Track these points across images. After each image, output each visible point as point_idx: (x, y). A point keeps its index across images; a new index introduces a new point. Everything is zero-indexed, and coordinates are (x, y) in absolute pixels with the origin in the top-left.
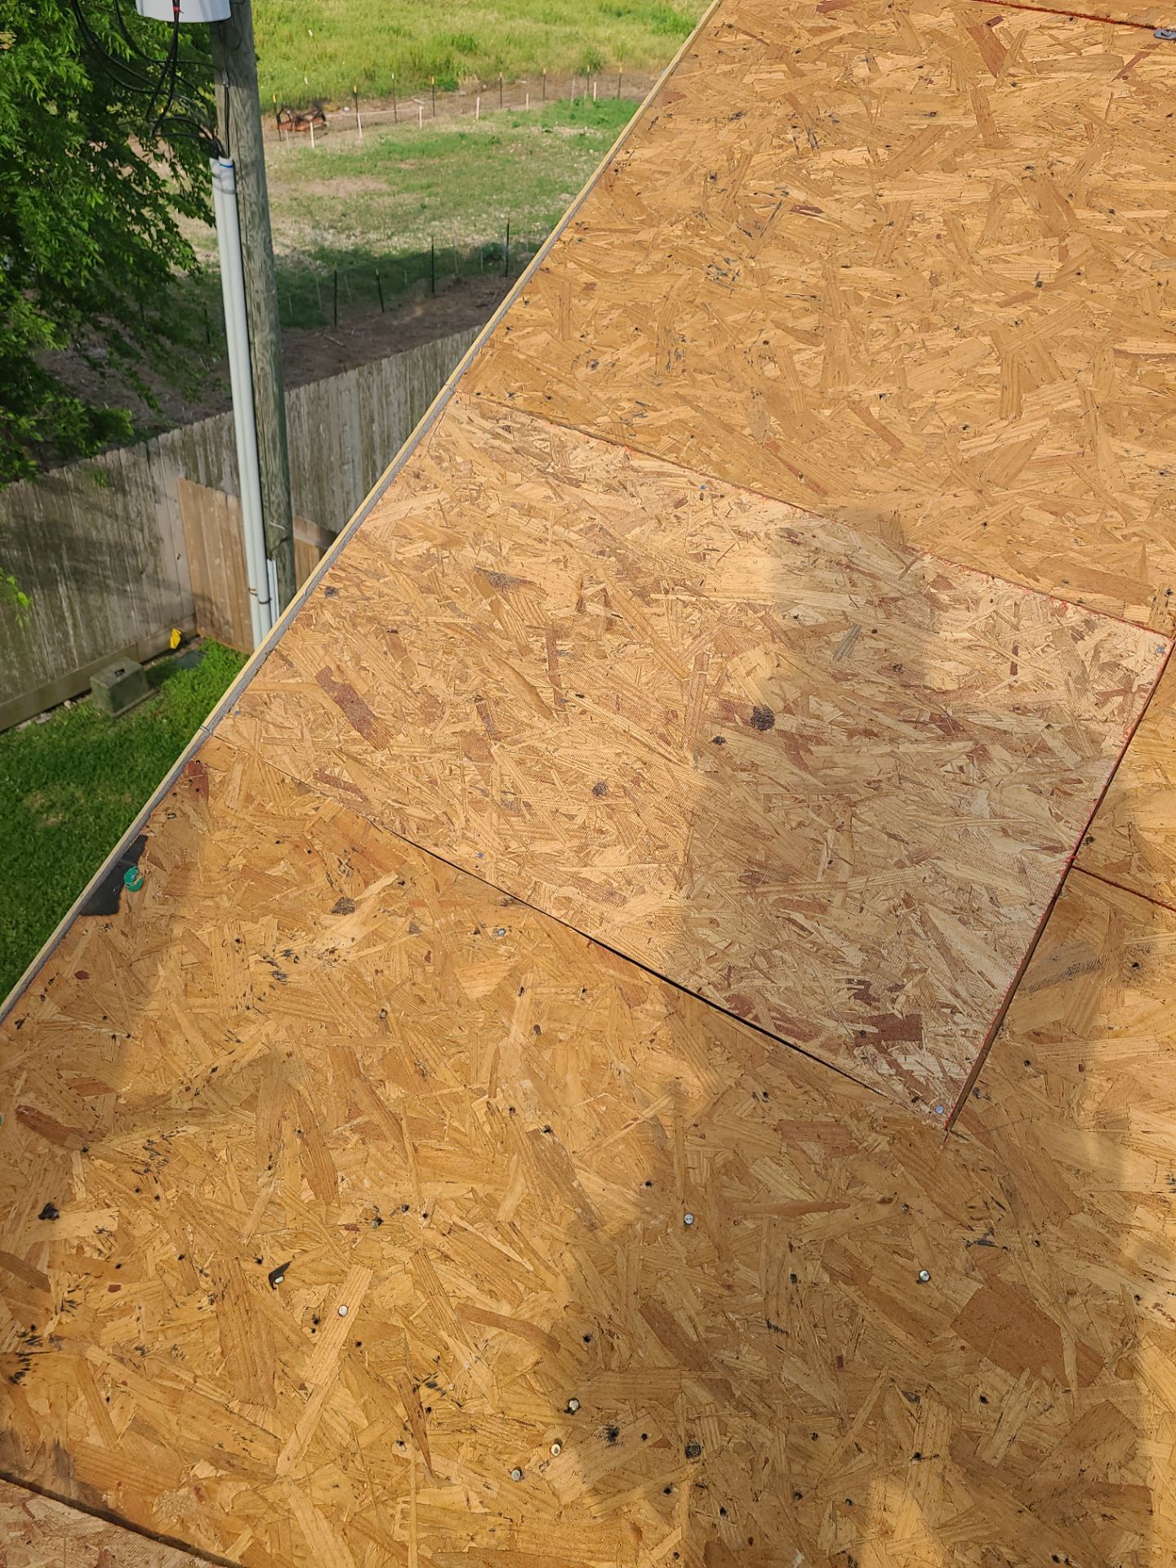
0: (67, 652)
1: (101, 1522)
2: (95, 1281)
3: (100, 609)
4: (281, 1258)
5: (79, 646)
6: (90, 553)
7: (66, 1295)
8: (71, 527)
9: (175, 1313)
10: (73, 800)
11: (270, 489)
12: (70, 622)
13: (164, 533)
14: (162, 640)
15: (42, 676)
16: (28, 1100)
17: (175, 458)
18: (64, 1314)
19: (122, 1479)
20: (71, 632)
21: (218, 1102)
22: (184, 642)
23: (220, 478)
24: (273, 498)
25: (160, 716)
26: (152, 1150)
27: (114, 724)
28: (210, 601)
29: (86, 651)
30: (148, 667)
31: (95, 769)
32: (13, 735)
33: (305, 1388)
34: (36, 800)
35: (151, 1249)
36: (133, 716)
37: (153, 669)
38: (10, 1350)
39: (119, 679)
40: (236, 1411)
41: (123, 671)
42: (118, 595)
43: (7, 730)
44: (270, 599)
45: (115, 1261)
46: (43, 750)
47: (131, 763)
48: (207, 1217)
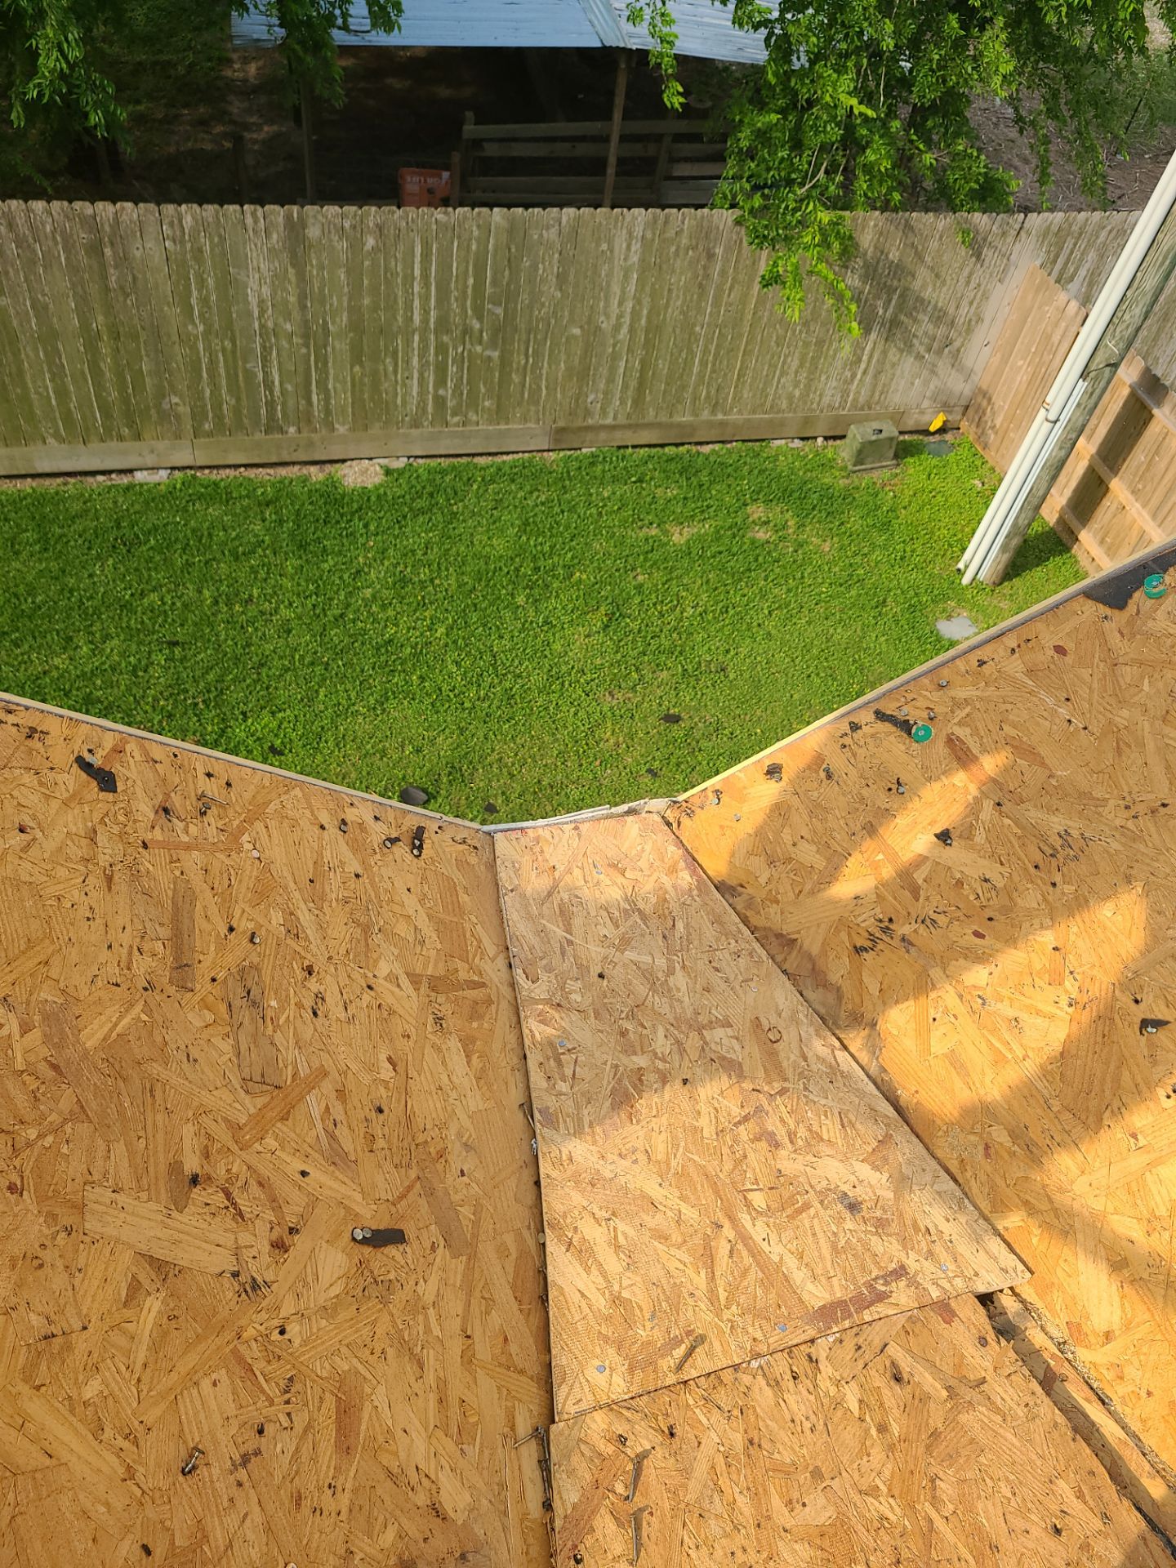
0: (846, 393)
1: (891, 1109)
2: (962, 918)
3: (893, 365)
4: (1161, 1013)
5: (858, 393)
6: (915, 308)
7: (931, 912)
8: (913, 276)
9: (1028, 990)
10: (785, 526)
11: (1130, 306)
12: (863, 366)
13: (987, 317)
14: (926, 418)
15: (815, 406)
16: (962, 732)
17: (1043, 242)
18: (922, 927)
19: (920, 1090)
20: (859, 376)
21: (1155, 836)
22: (942, 430)
23: (1071, 279)
24: (1127, 317)
25: (887, 489)
26: (1066, 841)
27: (847, 477)
28: (990, 400)
29: (861, 399)
30: (901, 438)
31: (813, 509)
32: (766, 447)
33: (1137, 1139)
34: (757, 511)
35: (1028, 924)
36: (866, 477)
37: (904, 442)
38: (863, 925)
39: (874, 438)
40: (1055, 1109)
41: (881, 431)
42: (916, 358)
43: (763, 440)
44: (1058, 420)
45: (989, 913)
46: (782, 471)
47: (844, 517)
48: (1099, 930)
